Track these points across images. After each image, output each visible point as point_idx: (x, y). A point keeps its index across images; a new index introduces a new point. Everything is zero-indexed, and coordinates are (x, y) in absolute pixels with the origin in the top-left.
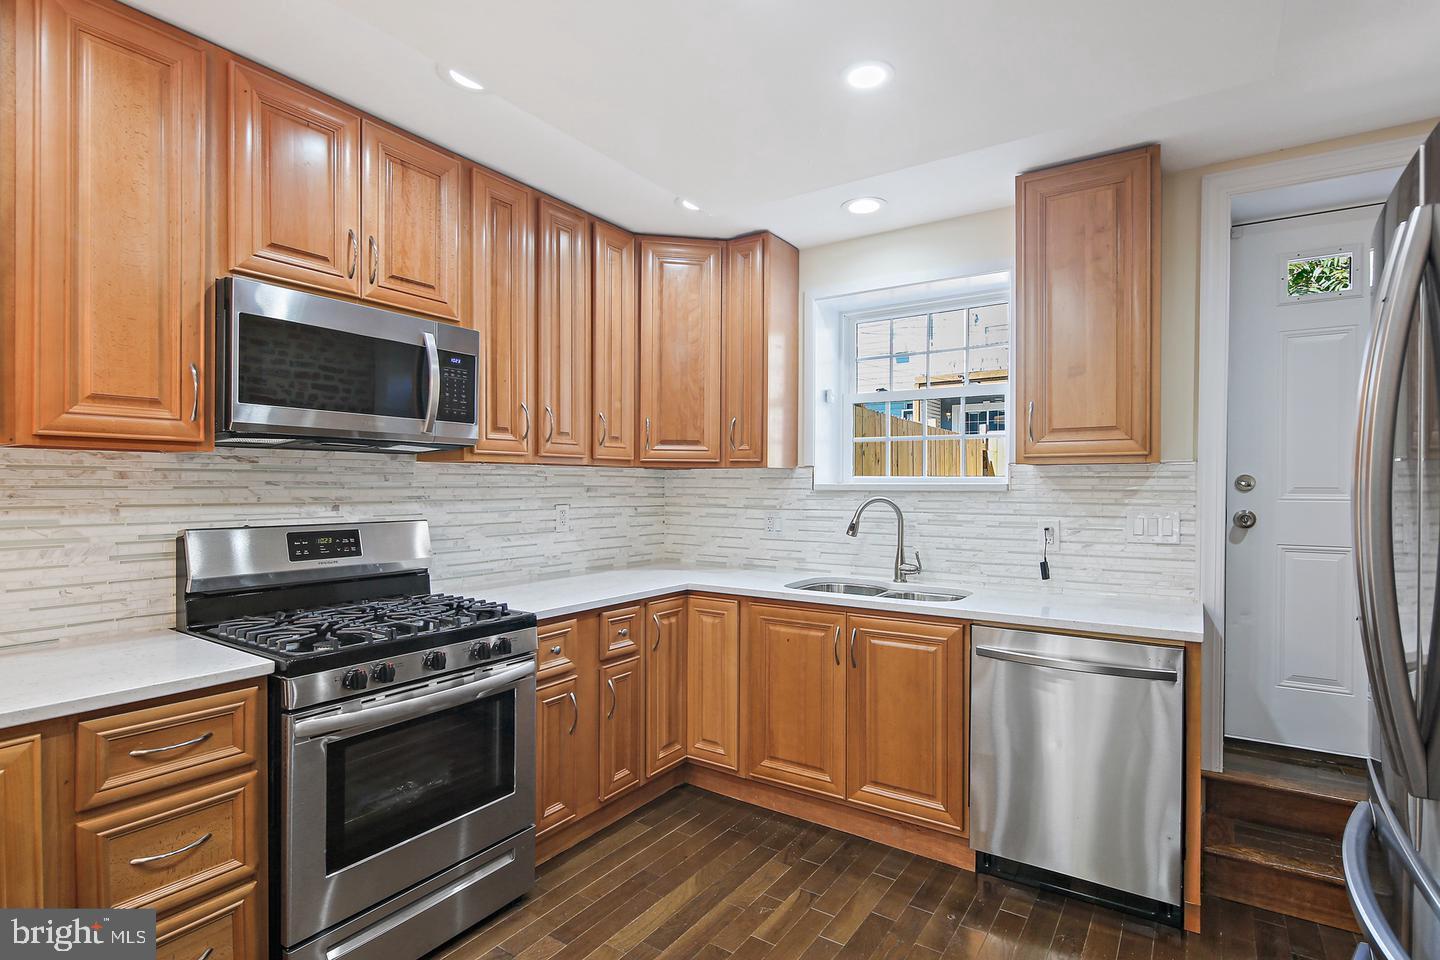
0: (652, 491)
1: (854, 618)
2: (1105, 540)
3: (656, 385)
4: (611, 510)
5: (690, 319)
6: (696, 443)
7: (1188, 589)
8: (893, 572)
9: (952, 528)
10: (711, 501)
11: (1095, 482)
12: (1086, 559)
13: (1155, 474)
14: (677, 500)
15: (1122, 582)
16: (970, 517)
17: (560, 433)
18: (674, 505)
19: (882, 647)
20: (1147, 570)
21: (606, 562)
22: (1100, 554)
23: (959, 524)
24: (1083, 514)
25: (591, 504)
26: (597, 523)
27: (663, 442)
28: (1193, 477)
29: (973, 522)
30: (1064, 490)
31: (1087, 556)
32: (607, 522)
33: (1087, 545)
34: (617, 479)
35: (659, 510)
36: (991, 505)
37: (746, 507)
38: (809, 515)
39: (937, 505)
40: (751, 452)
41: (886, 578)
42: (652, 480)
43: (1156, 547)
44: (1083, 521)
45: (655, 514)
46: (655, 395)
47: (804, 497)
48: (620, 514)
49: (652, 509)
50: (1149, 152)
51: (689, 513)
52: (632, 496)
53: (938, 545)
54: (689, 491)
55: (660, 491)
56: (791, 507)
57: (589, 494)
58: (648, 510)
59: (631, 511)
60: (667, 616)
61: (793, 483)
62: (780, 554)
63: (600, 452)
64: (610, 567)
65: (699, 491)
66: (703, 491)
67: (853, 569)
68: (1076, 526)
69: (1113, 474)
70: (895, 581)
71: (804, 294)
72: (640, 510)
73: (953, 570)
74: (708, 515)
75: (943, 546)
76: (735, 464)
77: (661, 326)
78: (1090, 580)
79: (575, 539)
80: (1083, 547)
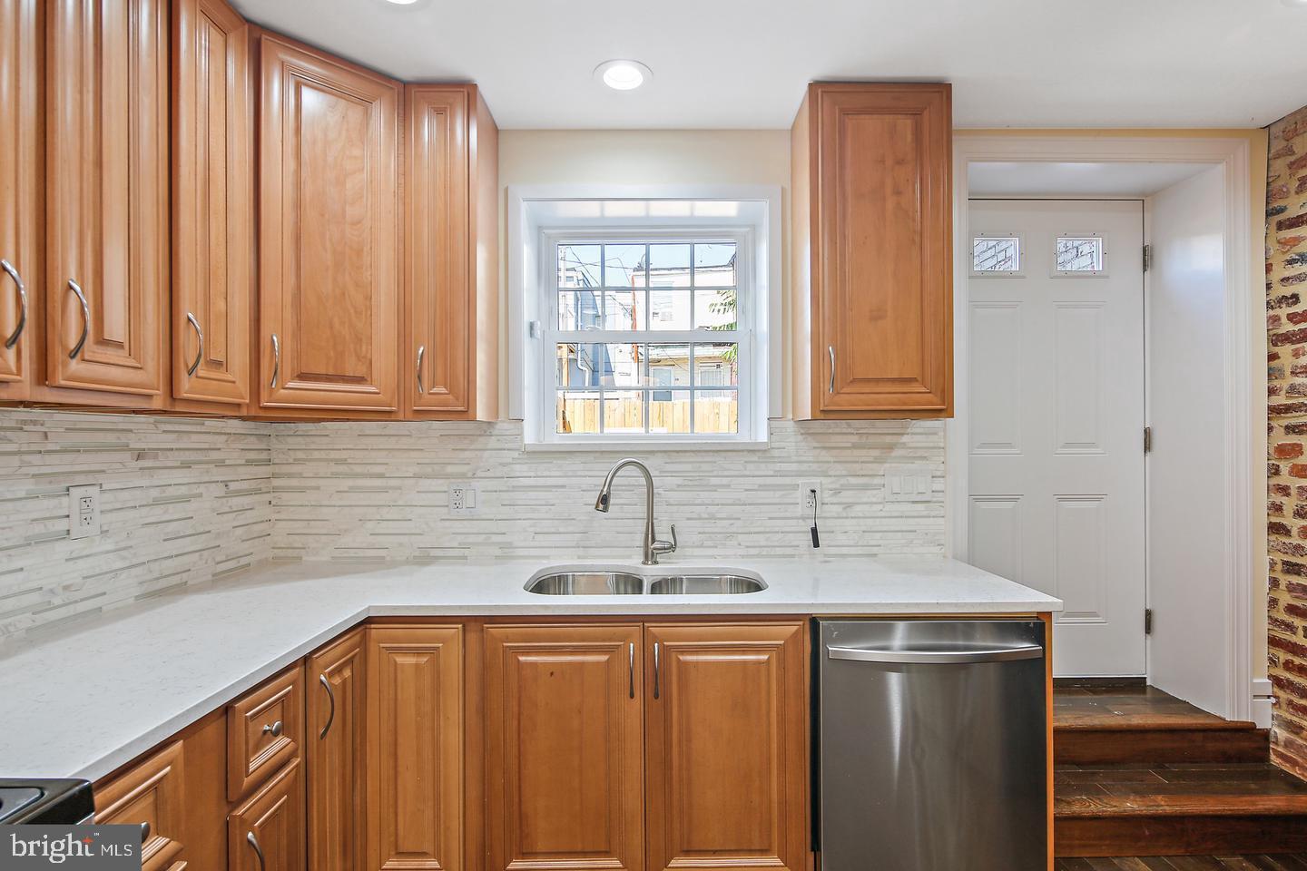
0: (252, 455)
1: (655, 629)
2: (865, 500)
3: (290, 281)
4: (183, 490)
5: (349, 185)
6: (360, 380)
7: (939, 545)
8: (641, 551)
9: (702, 494)
10: (358, 469)
11: (855, 439)
12: (847, 522)
13: (909, 430)
14: (296, 469)
15: (881, 542)
16: (725, 481)
17: (102, 342)
18: (290, 476)
19: (697, 663)
20: (904, 528)
21: (175, 580)
22: (861, 515)
23: (715, 488)
24: (844, 473)
25: (144, 482)
26: (157, 514)
27: (302, 377)
28: (941, 434)
29: (729, 486)
30: (824, 448)
31: (847, 518)
32: (175, 511)
33: (849, 506)
34: (194, 437)
35: (263, 485)
36: (750, 466)
37: (417, 476)
38: (514, 484)
39: (688, 467)
40: (450, 397)
41: (633, 562)
42: (252, 439)
43: (910, 505)
44: (843, 481)
45: (258, 491)
46: (288, 298)
47: (510, 460)
48: (200, 495)
49: (253, 485)
50: (939, 91)
51: (318, 488)
52: (220, 464)
53: (689, 515)
54: (316, 455)
55: (264, 456)
56: (488, 474)
57: (142, 463)
58: (245, 485)
59: (219, 490)
60: (339, 670)
61: (493, 442)
62: (471, 539)
63: (186, 386)
64: (181, 589)
65: (333, 455)
66: (344, 455)
67: (581, 552)
68: (838, 486)
69: (872, 431)
70: (644, 563)
71: (506, 190)
72: (233, 486)
73: (706, 543)
74: (352, 490)
75: (695, 516)
76: (421, 414)
77: (298, 185)
78: (852, 543)
79: (110, 547)
80: (844, 509)
